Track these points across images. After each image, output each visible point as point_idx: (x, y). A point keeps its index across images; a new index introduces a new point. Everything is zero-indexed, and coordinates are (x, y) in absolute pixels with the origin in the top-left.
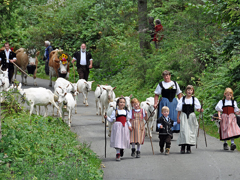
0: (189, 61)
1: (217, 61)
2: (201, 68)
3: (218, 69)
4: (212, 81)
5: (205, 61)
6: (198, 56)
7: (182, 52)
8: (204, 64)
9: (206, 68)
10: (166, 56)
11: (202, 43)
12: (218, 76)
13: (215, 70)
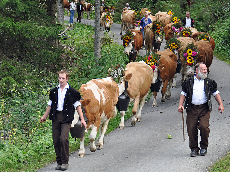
0: (208, 16)
1: (225, 16)
2: (215, 20)
3: (225, 20)
4: (222, 28)
5: (218, 16)
6: (214, 13)
7: (205, 11)
8: (217, 17)
9: (218, 20)
10: (195, 13)
11: (216, 6)
12: (225, 25)
13: (224, 21)
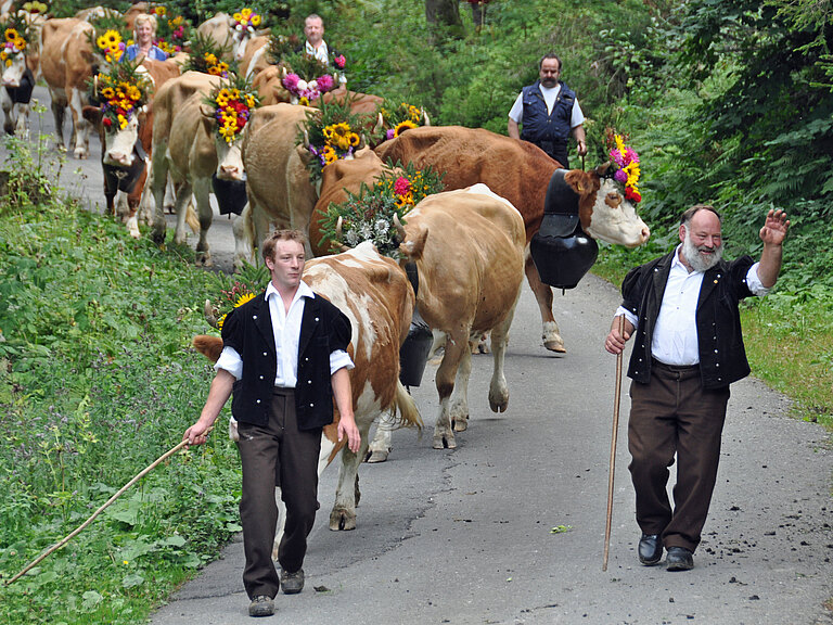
0: (576, 68)
1: (664, 71)
2: (613, 89)
3: (667, 95)
4: (647, 133)
5: (627, 69)
6: (608, 53)
7: (558, 40)
8: (622, 77)
9: (628, 90)
10: (507, 51)
11: (620, 14)
12: (666, 119)
13: (658, 98)
